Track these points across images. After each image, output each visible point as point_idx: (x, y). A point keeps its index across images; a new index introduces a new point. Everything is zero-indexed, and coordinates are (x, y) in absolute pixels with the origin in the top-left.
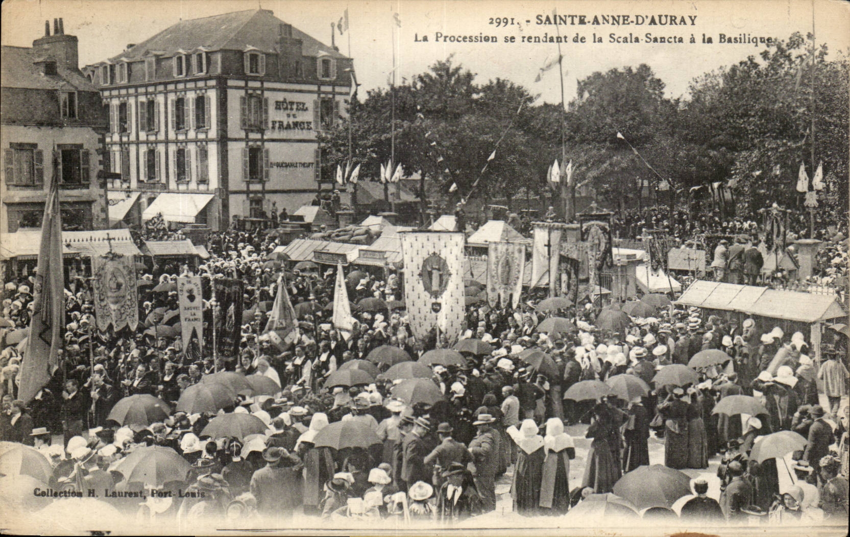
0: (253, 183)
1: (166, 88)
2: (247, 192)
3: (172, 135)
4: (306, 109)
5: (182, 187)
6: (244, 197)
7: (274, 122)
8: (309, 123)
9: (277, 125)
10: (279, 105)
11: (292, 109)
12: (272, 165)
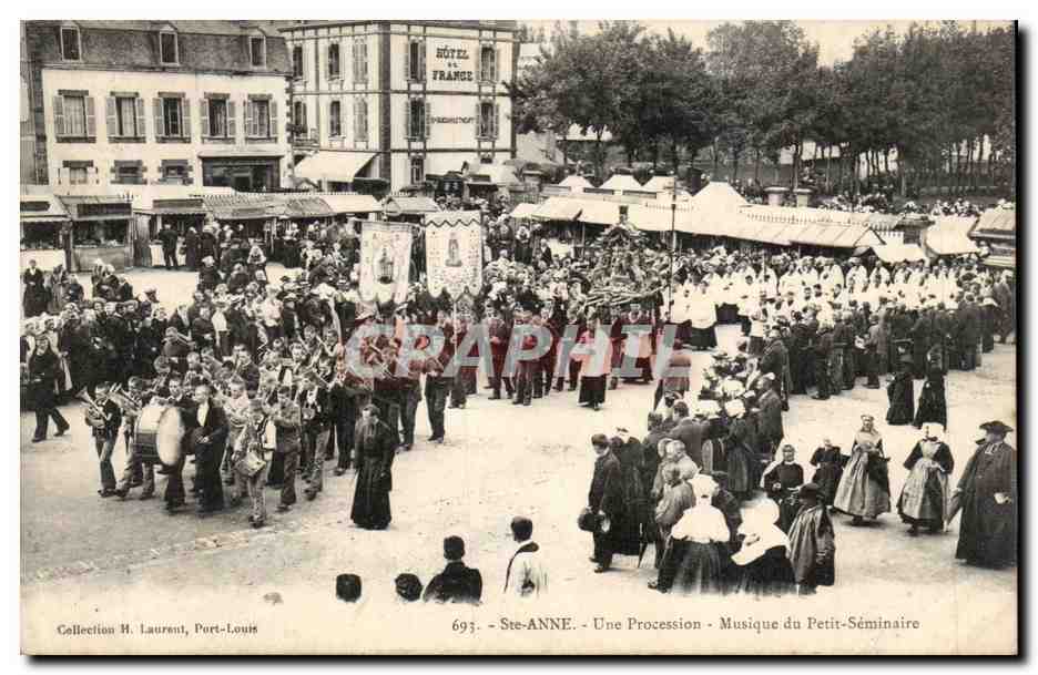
0: (415, 140)
1: (316, 33)
2: (408, 151)
3: (324, 85)
4: (467, 58)
5: (337, 145)
6: (405, 155)
7: (435, 72)
8: (470, 73)
9: (438, 76)
10: (441, 53)
11: (453, 57)
12: (433, 120)
